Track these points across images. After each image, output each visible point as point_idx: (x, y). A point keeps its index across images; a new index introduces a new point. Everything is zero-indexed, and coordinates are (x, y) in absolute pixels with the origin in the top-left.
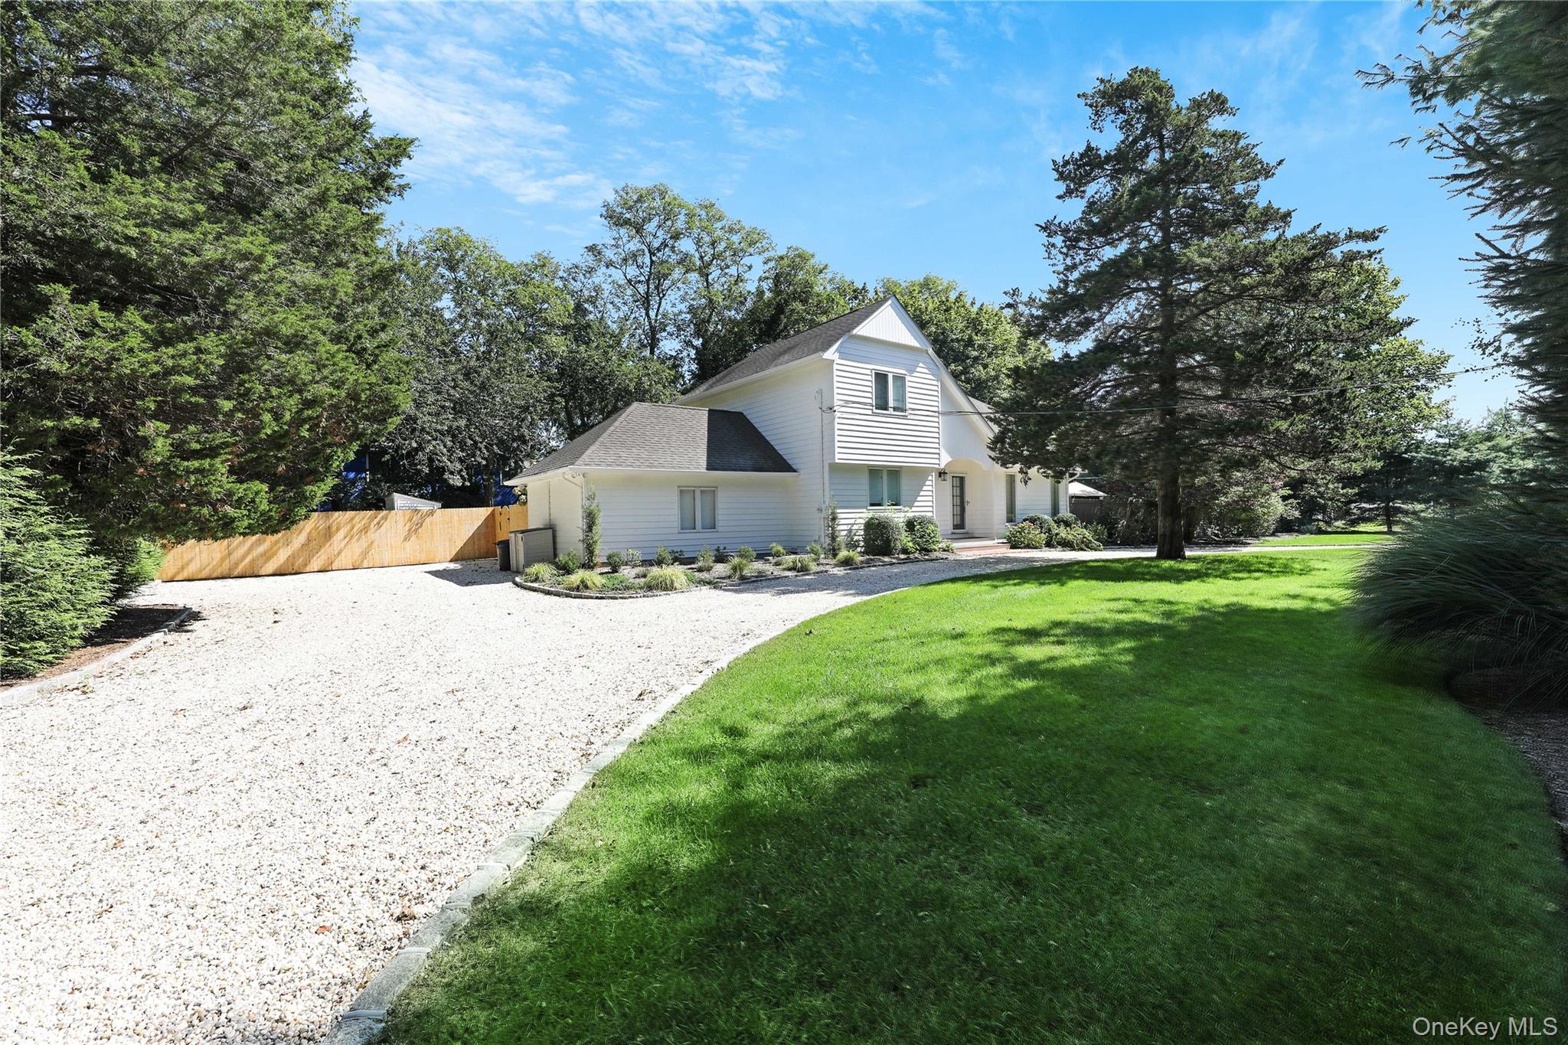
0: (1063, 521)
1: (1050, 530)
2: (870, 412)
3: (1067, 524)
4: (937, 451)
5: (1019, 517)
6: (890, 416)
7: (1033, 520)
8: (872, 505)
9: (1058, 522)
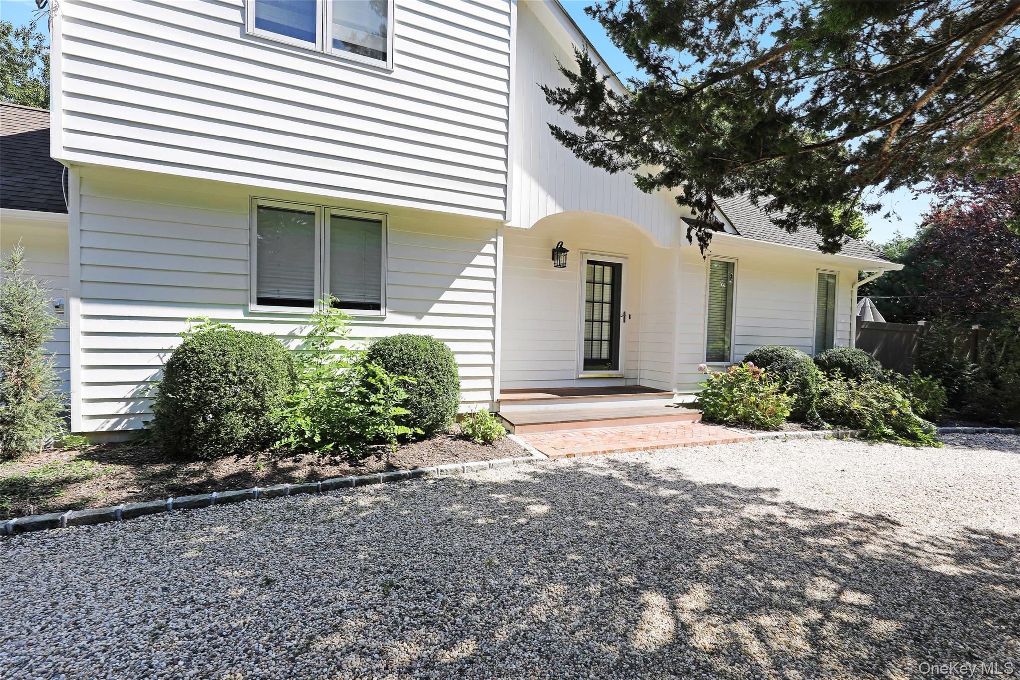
0: (840, 364)
1: (804, 385)
2: (234, 32)
3: (850, 371)
4: (499, 178)
5: (738, 352)
6: (320, 57)
7: (762, 359)
8: (262, 302)
9: (827, 367)
